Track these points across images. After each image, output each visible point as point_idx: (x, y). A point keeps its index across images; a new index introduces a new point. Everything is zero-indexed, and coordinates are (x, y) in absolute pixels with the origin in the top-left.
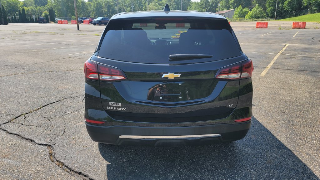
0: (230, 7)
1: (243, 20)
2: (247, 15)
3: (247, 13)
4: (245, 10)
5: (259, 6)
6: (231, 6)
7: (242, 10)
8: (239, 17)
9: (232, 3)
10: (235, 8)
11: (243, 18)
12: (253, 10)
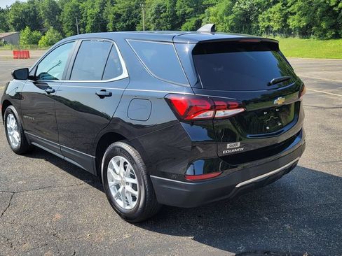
0: (9, 29)
1: (37, 48)
2: (40, 42)
3: (40, 38)
4: (35, 33)
5: (54, 29)
6: (10, 26)
7: (30, 34)
8: (29, 43)
9: (12, 24)
10: (18, 30)
11: (35, 45)
12: (47, 34)
